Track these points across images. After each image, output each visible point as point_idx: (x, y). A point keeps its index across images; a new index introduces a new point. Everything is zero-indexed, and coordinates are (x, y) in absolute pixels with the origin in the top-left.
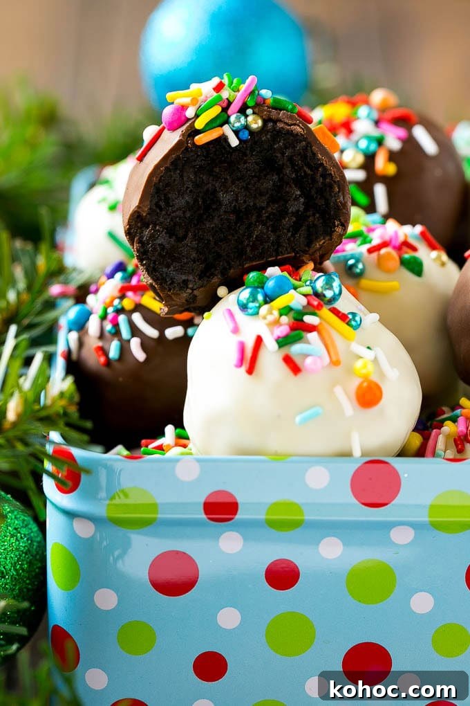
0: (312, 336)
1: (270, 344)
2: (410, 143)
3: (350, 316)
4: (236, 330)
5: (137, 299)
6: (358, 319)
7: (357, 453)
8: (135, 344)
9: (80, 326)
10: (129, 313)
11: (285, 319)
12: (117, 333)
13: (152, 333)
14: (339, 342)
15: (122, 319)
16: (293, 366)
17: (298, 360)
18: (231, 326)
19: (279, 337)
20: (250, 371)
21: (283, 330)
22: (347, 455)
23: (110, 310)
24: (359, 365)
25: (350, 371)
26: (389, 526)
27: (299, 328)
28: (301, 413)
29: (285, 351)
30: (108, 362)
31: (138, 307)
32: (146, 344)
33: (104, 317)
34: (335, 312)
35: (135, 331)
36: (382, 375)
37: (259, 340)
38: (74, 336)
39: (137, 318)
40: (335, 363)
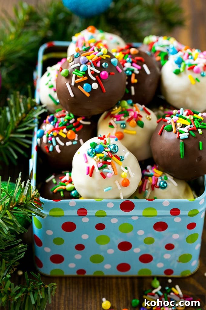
0: (109, 166)
1: (96, 169)
2: (142, 70)
3: (121, 157)
4: (87, 162)
5: (58, 132)
6: (123, 158)
7: (122, 198)
8: (57, 147)
9: (41, 137)
10: (55, 137)
11: (101, 160)
12: (52, 143)
13: (62, 144)
14: (117, 166)
15: (53, 139)
16: (104, 176)
17: (105, 174)
18: (86, 161)
19: (99, 167)
20: (91, 176)
21: (101, 165)
22: (119, 198)
23: (50, 135)
24: (123, 174)
25: (120, 176)
26: (131, 216)
27: (105, 163)
28: (106, 188)
29: (101, 171)
30: (49, 152)
31: (58, 135)
32: (60, 147)
33: (48, 137)
34: (116, 156)
35: (57, 143)
36: (129, 176)
37: (93, 167)
38: (39, 140)
39: (58, 139)
40: (115, 174)
